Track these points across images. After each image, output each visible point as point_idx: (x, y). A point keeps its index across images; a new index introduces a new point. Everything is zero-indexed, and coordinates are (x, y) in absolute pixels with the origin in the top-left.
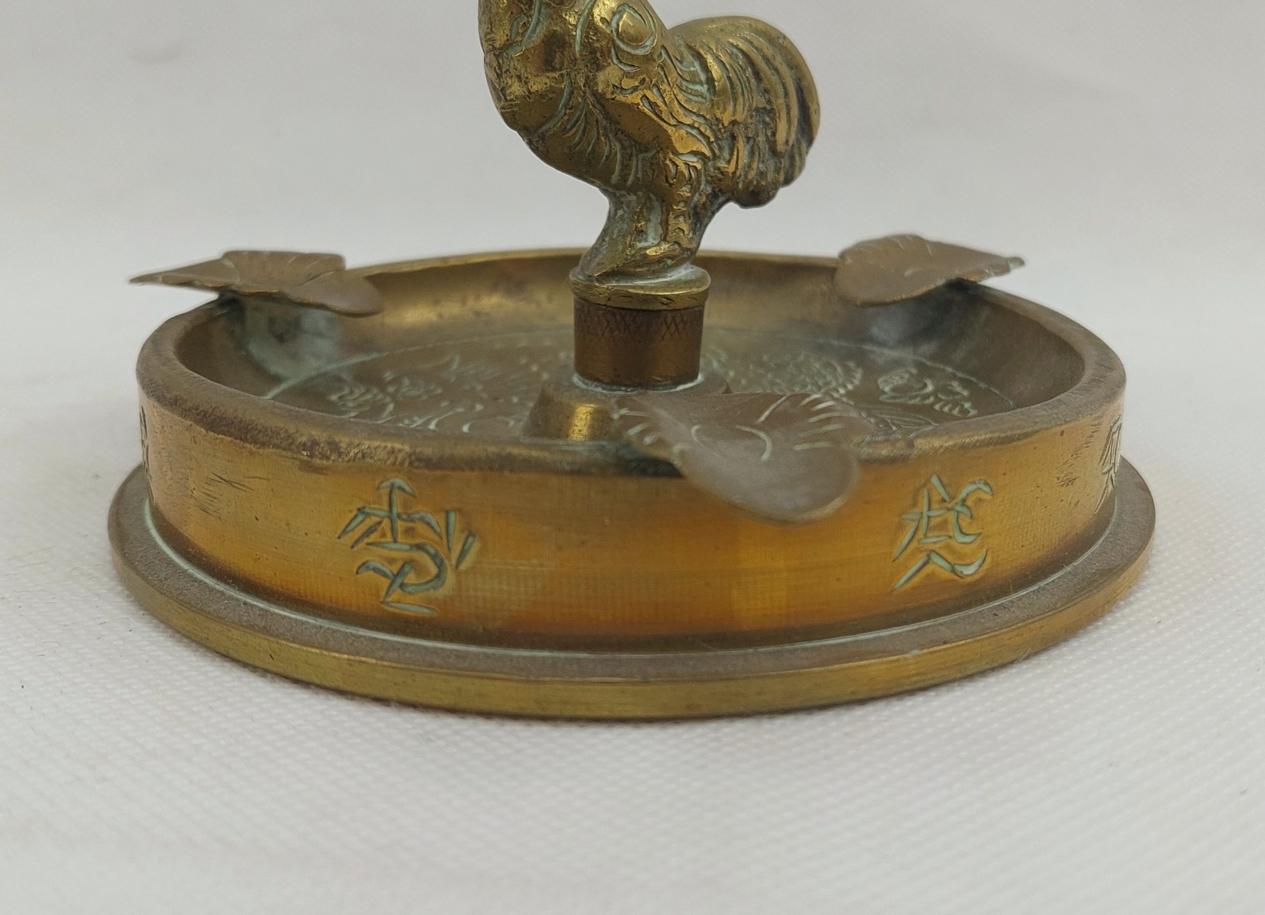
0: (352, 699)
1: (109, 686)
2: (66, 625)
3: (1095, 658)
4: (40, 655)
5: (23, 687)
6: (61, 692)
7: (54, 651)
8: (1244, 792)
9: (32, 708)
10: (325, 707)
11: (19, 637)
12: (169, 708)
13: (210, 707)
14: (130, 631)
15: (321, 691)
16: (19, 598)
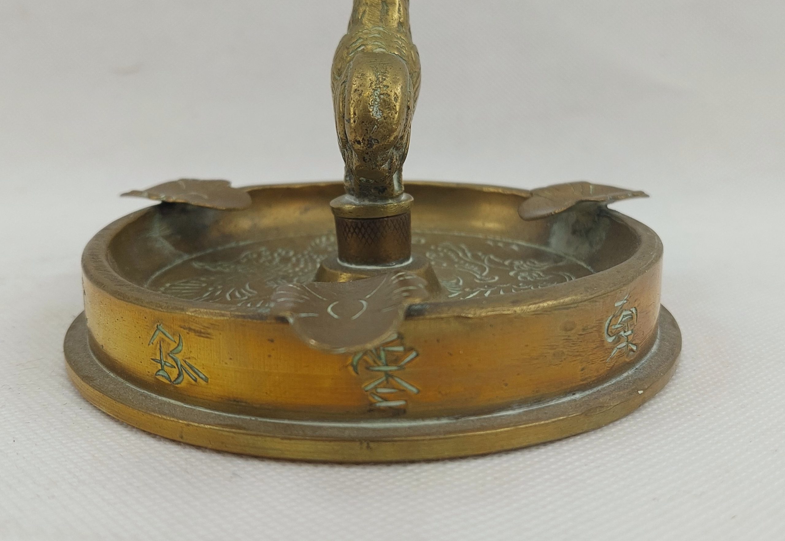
0: (203, 452)
1: (64, 442)
2: (44, 405)
3: (652, 433)
4: (26, 423)
5: (14, 441)
6: (36, 445)
7: (35, 420)
8: (734, 517)
9: (17, 454)
10: (188, 456)
11: (16, 412)
12: (96, 455)
13: (121, 455)
14: (81, 409)
15: (187, 447)
16: (19, 389)
